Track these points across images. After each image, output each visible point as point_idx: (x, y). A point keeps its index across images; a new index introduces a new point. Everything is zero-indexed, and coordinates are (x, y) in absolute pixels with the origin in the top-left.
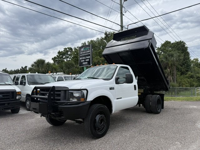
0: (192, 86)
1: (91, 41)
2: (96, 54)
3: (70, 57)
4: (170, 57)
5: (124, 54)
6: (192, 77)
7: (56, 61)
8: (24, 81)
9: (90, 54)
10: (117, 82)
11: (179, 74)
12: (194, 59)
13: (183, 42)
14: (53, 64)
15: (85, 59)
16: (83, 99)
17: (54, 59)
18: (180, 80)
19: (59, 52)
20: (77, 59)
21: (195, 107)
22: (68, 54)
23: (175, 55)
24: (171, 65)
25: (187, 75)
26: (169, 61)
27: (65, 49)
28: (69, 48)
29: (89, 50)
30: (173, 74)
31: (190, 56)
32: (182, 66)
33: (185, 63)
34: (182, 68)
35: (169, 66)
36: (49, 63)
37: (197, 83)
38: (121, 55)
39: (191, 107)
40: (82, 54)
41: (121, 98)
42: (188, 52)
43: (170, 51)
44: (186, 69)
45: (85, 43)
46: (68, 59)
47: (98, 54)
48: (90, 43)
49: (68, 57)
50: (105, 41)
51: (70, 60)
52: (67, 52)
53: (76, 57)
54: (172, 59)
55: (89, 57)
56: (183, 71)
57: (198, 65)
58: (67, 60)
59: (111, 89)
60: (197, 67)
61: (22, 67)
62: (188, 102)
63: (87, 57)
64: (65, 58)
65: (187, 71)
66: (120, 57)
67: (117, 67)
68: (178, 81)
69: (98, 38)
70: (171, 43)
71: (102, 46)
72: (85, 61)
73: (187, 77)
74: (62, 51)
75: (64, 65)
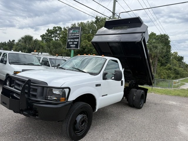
0: (169, 77)
1: (81, 23)
2: (85, 37)
3: (58, 36)
4: (155, 48)
5: (114, 45)
6: (170, 69)
7: (45, 38)
8: (4, 60)
9: (79, 37)
10: (105, 78)
11: (160, 65)
12: (174, 53)
13: (167, 35)
14: (41, 41)
15: (73, 42)
16: (63, 98)
17: (42, 36)
18: (159, 71)
19: (48, 30)
20: (65, 39)
21: (174, 103)
22: (56, 33)
23: (159, 47)
24: (154, 56)
25: (166, 67)
26: (152, 52)
27: (55, 27)
28: (58, 27)
29: (78, 33)
30: (154, 64)
31: (171, 49)
32: (163, 58)
33: (166, 55)
34: (162, 59)
35: (152, 57)
36: (37, 40)
37: (173, 75)
38: (111, 45)
39: (171, 102)
40: (70, 36)
41: (107, 95)
42: (170, 45)
43: (154, 43)
44: (166, 61)
45: (75, 25)
46: (57, 38)
47: (86, 37)
48: (80, 25)
49: (56, 36)
50: (95, 25)
51: (59, 39)
52: (56, 30)
53: (65, 38)
54: (156, 51)
55: (77, 40)
56: (163, 62)
57: (177, 58)
58: (55, 39)
59: (97, 85)
60: (175, 60)
61: (10, 41)
62: (167, 97)
63: (76, 40)
64: (53, 37)
65: (167, 63)
66: (110, 47)
67: (106, 60)
68: (158, 71)
69: (89, 22)
70: (156, 35)
71: (91, 30)
72: (73, 44)
73: (165, 69)
74: (51, 30)
75: (52, 44)
